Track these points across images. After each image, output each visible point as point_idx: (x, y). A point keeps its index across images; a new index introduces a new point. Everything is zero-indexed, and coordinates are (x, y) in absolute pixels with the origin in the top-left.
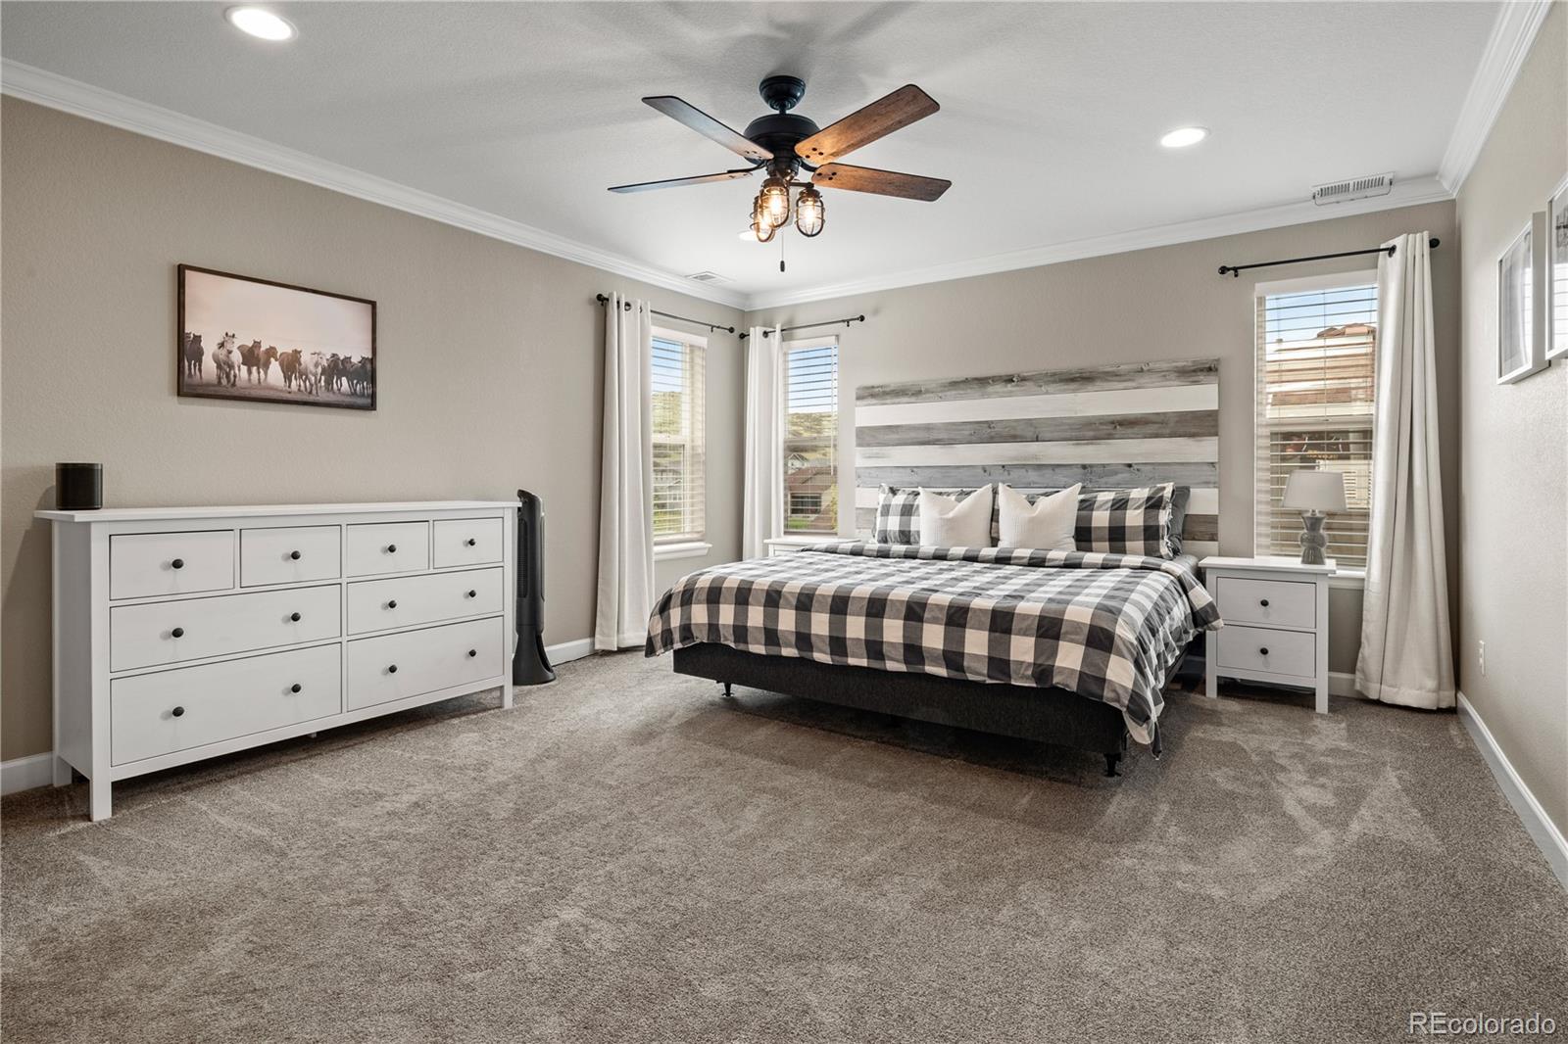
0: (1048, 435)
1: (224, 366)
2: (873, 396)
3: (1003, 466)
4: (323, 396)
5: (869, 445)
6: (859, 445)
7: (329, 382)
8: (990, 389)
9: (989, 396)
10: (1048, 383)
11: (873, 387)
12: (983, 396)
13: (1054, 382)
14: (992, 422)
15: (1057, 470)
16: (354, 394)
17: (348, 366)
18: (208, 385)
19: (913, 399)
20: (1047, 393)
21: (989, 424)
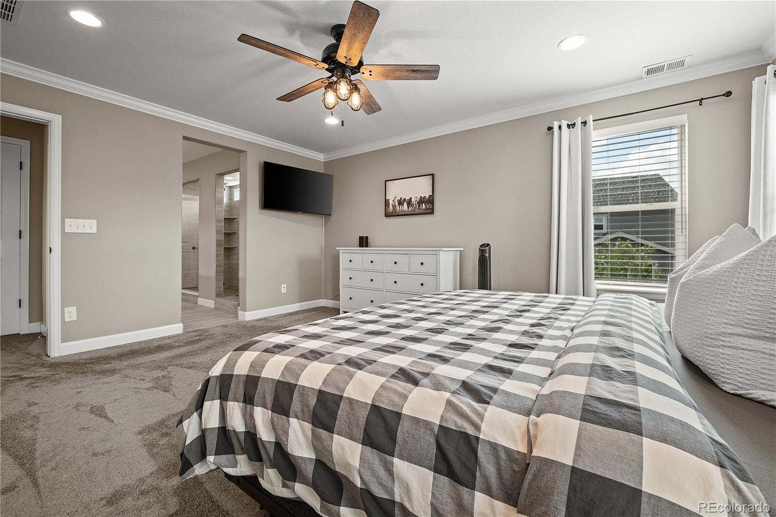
1: (394, 206)
4: (418, 211)
7: (419, 206)
16: (426, 209)
17: (425, 199)
18: (391, 213)
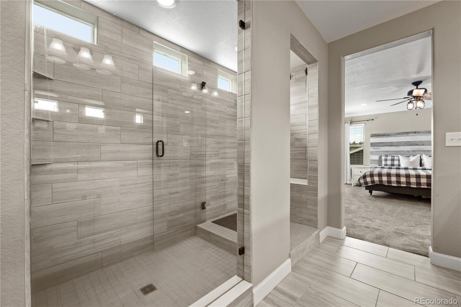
0: (426, 144)
2: (376, 136)
3: (413, 151)
5: (374, 146)
6: (371, 146)
8: (410, 134)
9: (409, 136)
10: (427, 133)
11: (375, 134)
12: (407, 136)
13: (428, 133)
14: (410, 141)
15: (429, 152)
19: (387, 137)
20: (426, 135)
21: (409, 142)
